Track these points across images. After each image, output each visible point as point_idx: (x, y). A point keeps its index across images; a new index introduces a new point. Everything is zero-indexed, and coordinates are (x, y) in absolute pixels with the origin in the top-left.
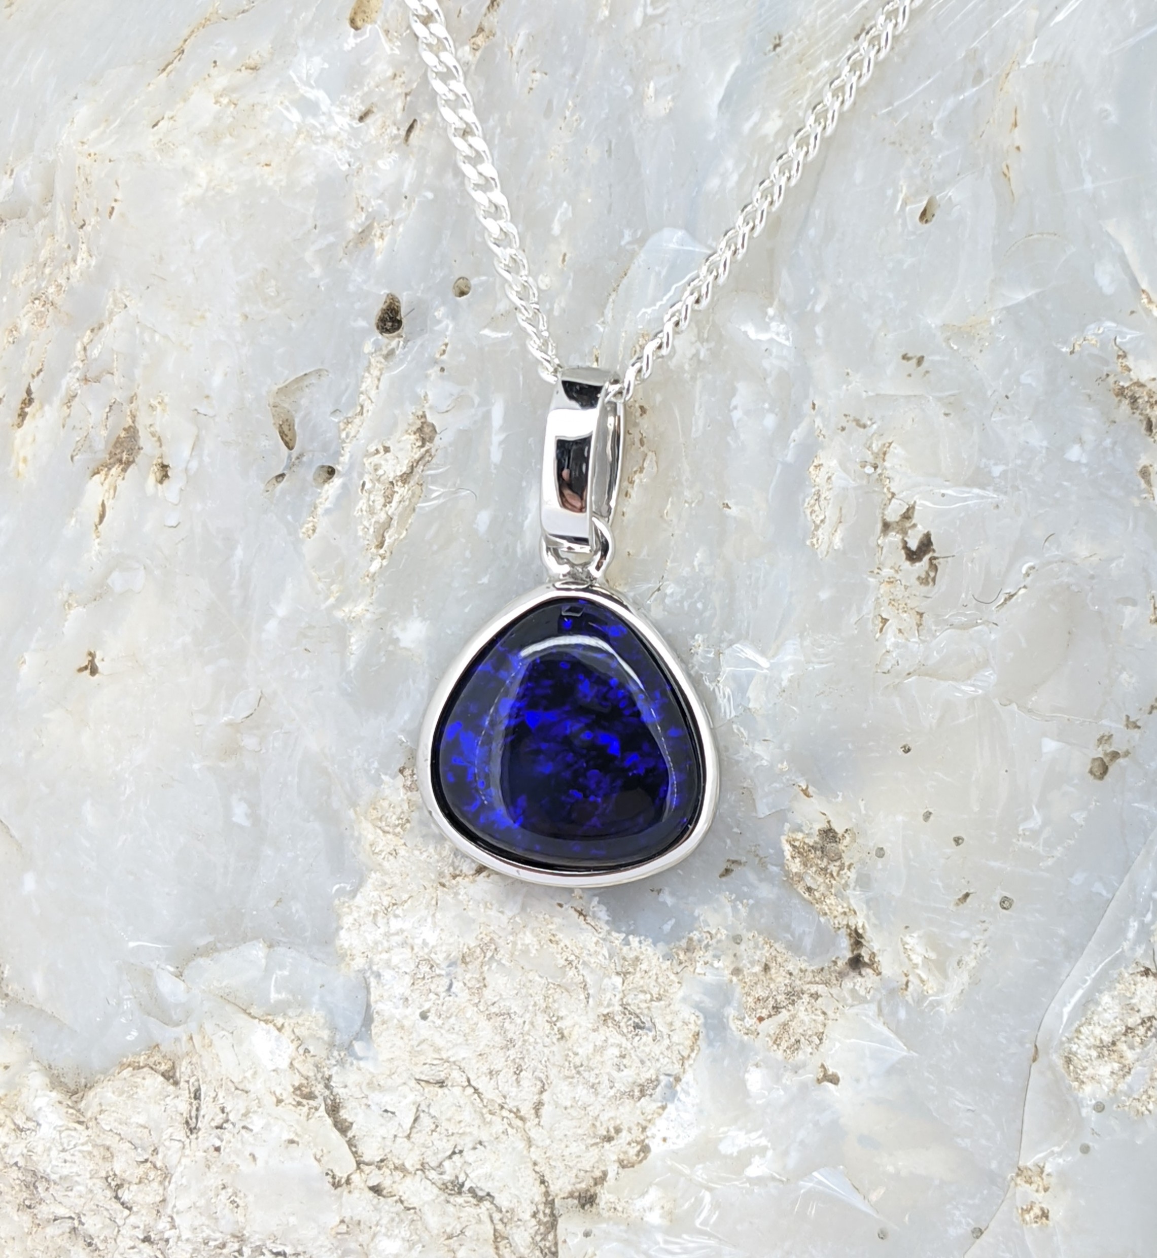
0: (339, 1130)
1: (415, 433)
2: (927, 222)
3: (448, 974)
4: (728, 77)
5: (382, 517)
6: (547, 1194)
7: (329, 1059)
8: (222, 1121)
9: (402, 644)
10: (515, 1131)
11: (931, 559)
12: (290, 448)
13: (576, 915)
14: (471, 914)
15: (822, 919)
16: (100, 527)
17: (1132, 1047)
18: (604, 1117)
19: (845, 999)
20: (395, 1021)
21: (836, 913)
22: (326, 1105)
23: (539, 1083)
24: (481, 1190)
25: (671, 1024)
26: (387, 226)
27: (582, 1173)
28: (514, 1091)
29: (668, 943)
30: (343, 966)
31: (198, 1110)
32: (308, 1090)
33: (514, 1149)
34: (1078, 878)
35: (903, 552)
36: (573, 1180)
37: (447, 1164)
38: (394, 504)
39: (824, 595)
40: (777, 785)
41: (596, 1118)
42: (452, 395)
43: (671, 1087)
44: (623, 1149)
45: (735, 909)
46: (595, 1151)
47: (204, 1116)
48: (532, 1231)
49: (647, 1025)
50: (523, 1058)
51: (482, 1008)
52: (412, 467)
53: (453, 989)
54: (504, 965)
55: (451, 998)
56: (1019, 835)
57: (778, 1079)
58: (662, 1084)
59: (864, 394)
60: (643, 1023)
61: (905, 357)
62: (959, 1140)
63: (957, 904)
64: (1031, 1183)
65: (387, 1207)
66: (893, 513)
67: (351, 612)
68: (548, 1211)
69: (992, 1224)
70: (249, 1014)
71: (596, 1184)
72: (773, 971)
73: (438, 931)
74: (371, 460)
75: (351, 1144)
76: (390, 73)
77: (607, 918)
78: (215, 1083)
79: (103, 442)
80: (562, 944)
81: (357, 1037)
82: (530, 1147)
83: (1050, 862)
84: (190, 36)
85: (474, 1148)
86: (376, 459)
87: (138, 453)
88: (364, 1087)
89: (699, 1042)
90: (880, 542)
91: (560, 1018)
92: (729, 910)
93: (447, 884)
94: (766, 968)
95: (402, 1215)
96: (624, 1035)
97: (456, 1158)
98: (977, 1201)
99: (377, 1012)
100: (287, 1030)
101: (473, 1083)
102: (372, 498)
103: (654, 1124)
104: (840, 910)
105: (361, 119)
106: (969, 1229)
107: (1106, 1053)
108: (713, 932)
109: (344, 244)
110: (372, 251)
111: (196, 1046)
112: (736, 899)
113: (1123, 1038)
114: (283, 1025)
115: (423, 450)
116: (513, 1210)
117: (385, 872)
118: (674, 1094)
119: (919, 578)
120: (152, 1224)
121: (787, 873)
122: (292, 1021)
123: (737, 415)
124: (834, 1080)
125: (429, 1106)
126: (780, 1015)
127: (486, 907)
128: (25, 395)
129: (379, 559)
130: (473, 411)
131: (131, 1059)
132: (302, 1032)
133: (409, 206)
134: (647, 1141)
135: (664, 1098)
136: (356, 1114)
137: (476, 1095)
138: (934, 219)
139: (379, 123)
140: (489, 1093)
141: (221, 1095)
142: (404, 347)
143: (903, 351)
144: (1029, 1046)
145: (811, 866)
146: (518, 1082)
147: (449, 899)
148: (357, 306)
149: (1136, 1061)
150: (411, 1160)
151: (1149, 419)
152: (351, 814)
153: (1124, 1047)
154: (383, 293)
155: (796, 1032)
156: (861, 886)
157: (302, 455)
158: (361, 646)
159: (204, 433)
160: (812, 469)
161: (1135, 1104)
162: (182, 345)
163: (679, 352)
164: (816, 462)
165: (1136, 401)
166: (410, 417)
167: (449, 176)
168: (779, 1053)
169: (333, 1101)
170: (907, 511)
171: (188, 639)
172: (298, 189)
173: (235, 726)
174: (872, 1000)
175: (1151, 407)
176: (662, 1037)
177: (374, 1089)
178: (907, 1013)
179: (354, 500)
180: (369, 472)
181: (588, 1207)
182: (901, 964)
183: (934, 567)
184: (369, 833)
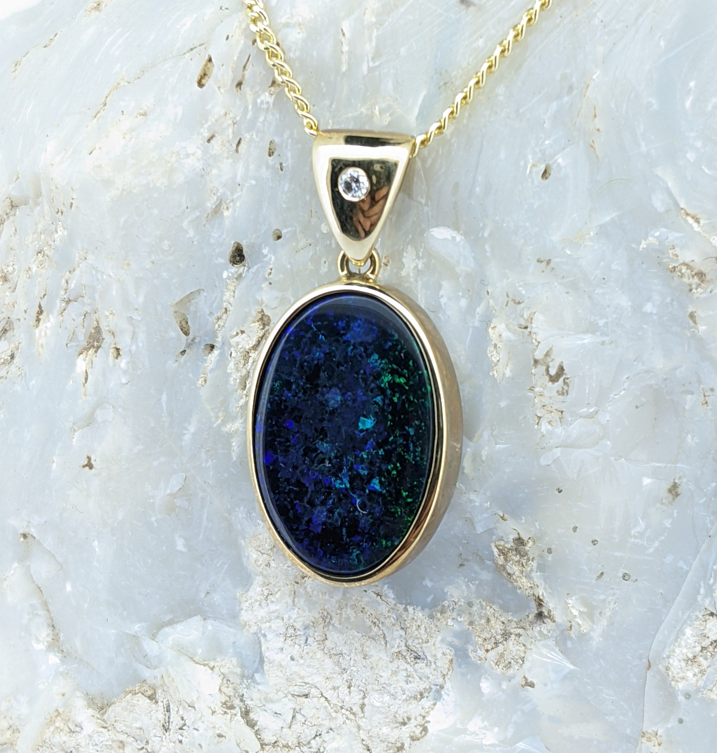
0: (249, 726)
1: (258, 321)
2: (546, 178)
3: (305, 634)
4: (420, 102)
5: (244, 372)
7: (241, 684)
8: (182, 725)
10: (350, 721)
11: (564, 379)
12: (187, 335)
13: (375, 595)
14: (314, 598)
15: (519, 591)
16: (86, 385)
17: (706, 659)
18: (401, 711)
19: (536, 637)
20: (277, 662)
21: (526, 587)
22: (241, 712)
23: (362, 693)
25: (435, 656)
26: (230, 203)
27: (390, 744)
28: (347, 698)
29: (430, 609)
30: (244, 631)
31: (169, 718)
32: (230, 704)
33: (350, 732)
34: (669, 559)
35: (547, 378)
36: (385, 749)
37: (313, 742)
38: (250, 364)
39: (503, 404)
40: (485, 515)
41: (396, 713)
42: (277, 298)
43: (438, 692)
44: (413, 730)
45: (468, 586)
46: (396, 731)
47: (172, 722)
49: (422, 657)
50: (352, 680)
51: (326, 651)
52: (258, 341)
53: (308, 642)
54: (336, 627)
55: (307, 647)
56: (632, 536)
57: (500, 685)
58: (433, 690)
59: (517, 284)
60: (419, 655)
61: (539, 261)
63: (597, 580)
64: (650, 741)
66: (539, 354)
67: (231, 428)
70: (194, 661)
71: (398, 750)
72: (492, 622)
73: (297, 609)
74: (233, 340)
75: (257, 733)
76: (223, 112)
77: (393, 596)
78: (177, 702)
79: (83, 335)
80: (369, 613)
81: (257, 671)
82: (359, 730)
83: (651, 550)
84: (109, 95)
85: (328, 732)
86: (236, 339)
87: (102, 342)
88: (262, 700)
89: (453, 665)
90: (533, 371)
91: (370, 656)
92: (464, 587)
93: (299, 582)
94: (488, 620)
96: (408, 663)
97: (317, 738)
99: (266, 657)
100: (216, 669)
101: (325, 695)
103: (429, 714)
104: (529, 585)
105: (209, 141)
107: (690, 663)
108: (456, 601)
109: (206, 216)
110: (222, 217)
111: (166, 681)
112: (468, 581)
113: (701, 654)
114: (214, 667)
115: (264, 330)
117: (265, 576)
118: (440, 696)
119: (558, 392)
121: (497, 564)
122: (219, 664)
123: (443, 300)
124: (532, 685)
125: (300, 709)
126: (498, 648)
127: (322, 594)
128: (38, 309)
129: (244, 397)
131: (131, 689)
132: (224, 670)
133: (242, 190)
134: (426, 725)
135: (435, 699)
136: (259, 716)
137: (326, 702)
138: (551, 177)
139: (220, 142)
140: (334, 701)
141: (181, 709)
142: (247, 271)
143: (537, 257)
144: (645, 660)
145: (510, 561)
146: (350, 693)
147: (302, 590)
148: (217, 250)
149: (709, 667)
150: (292, 741)
151: (690, 285)
152: (243, 542)
153: (701, 659)
154: (233, 242)
155: (508, 657)
156: (540, 572)
157: (194, 338)
158: (239, 447)
159: (137, 330)
160: (490, 330)
161: (709, 692)
162: (119, 280)
163: (406, 266)
164: (492, 326)
165: (682, 275)
166: (254, 313)
167: (264, 170)
168: (499, 670)
169: (246, 708)
170: (548, 352)
171: (141, 447)
172: (175, 187)
173: (173, 496)
174: (552, 637)
175: (693, 276)
176: (431, 663)
177: (267, 701)
178: (572, 644)
179: (227, 363)
180: (233, 346)
182: (566, 615)
183: (566, 383)
184: (254, 555)
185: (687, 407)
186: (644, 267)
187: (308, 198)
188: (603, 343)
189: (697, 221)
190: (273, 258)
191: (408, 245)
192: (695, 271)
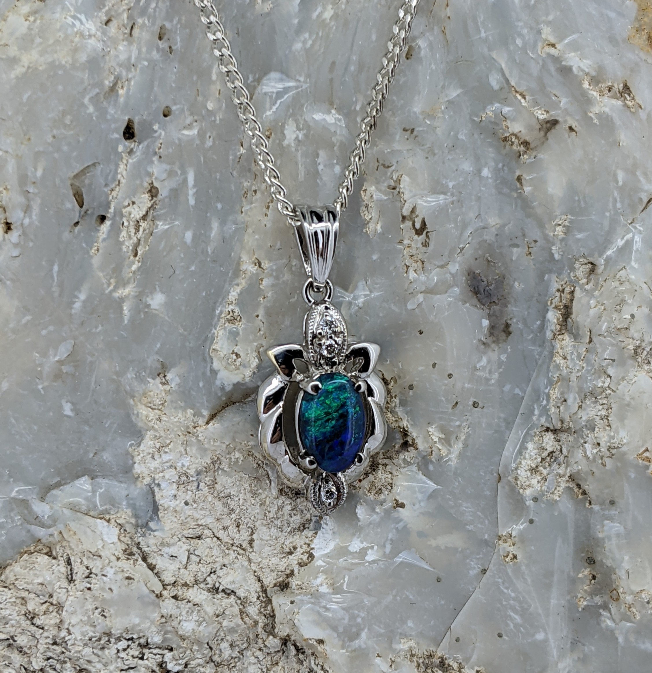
0: (150, 569)
1: (148, 193)
2: (409, 58)
3: (197, 480)
5: (135, 240)
6: (262, 586)
7: (136, 534)
8: (88, 574)
9: (152, 307)
10: (241, 556)
11: (426, 233)
12: (81, 206)
14: (206, 446)
17: (545, 468)
18: (287, 542)
19: (400, 465)
20: (171, 508)
21: (392, 421)
22: (141, 557)
23: (250, 530)
24: (229, 589)
26: (125, 82)
27: (280, 573)
28: (237, 536)
30: (138, 483)
31: (71, 570)
32: (130, 551)
33: (242, 566)
34: (507, 388)
35: (414, 231)
36: (276, 578)
37: (208, 579)
38: (141, 232)
39: (375, 257)
41: (283, 544)
42: (166, 170)
43: (318, 522)
44: (300, 558)
46: (285, 560)
47: (76, 573)
48: (259, 607)
50: (240, 518)
51: (215, 495)
52: (147, 212)
53: (200, 487)
54: (226, 471)
55: (200, 492)
57: (373, 510)
58: (314, 521)
59: (386, 151)
60: (300, 491)
61: (405, 130)
62: (468, 527)
63: (453, 408)
64: (506, 542)
65: (183, 606)
66: (406, 211)
67: (122, 293)
68: (264, 595)
69: (491, 566)
70: (90, 516)
71: (288, 577)
73: (189, 457)
74: (125, 210)
75: (157, 575)
78: (79, 554)
81: (151, 519)
82: (251, 563)
83: (493, 381)
85: (221, 569)
86: (128, 209)
88: (159, 545)
90: (401, 226)
93: (191, 432)
95: (192, 609)
96: (291, 499)
97: (212, 575)
98: (481, 556)
99: (161, 505)
100: (113, 521)
101: (216, 535)
102: (129, 230)
103: (313, 542)
104: (394, 419)
106: (480, 570)
107: (534, 472)
109: (103, 93)
110: (117, 95)
111: (65, 537)
113: (541, 464)
114: (109, 520)
115: (152, 202)
116: (247, 597)
117: (156, 430)
118: (320, 526)
119: (422, 243)
120: (57, 635)
122: (114, 516)
123: (320, 167)
124: (402, 506)
125: (194, 550)
126: (369, 478)
127: (214, 441)
129: (137, 263)
130: (178, 178)
131: (25, 549)
132: (121, 521)
133: (136, 70)
134: (312, 551)
135: (315, 528)
136: (157, 560)
137: (219, 541)
138: (412, 57)
139: (116, 26)
140: (225, 539)
141: (84, 559)
142: (138, 146)
143: (403, 126)
144: (495, 474)
146: (239, 531)
147: (194, 439)
148: (113, 126)
149: (548, 474)
150: (190, 579)
151: (519, 152)
152: (132, 402)
153: (541, 468)
154: (127, 118)
155: (378, 484)
156: (402, 406)
157: (87, 210)
158: (129, 311)
159: (32, 203)
160: (362, 192)
161: (552, 495)
162: (17, 155)
163: (288, 137)
164: (364, 188)
165: (513, 143)
166: (146, 185)
167: (155, 52)
168: (371, 497)
169: (143, 555)
170: (413, 209)
171: (29, 318)
172: (78, 65)
173: (61, 362)
174: (414, 463)
175: (520, 145)
177: (164, 546)
178: (434, 467)
179: (119, 232)
180: (125, 216)
181: (285, 590)
182: (428, 442)
183: (427, 236)
184: (143, 411)
185: (514, 258)
186: (482, 137)
187: (195, 78)
188: (452, 203)
189: (524, 97)
190: (163, 133)
191: (289, 118)
192: (522, 140)
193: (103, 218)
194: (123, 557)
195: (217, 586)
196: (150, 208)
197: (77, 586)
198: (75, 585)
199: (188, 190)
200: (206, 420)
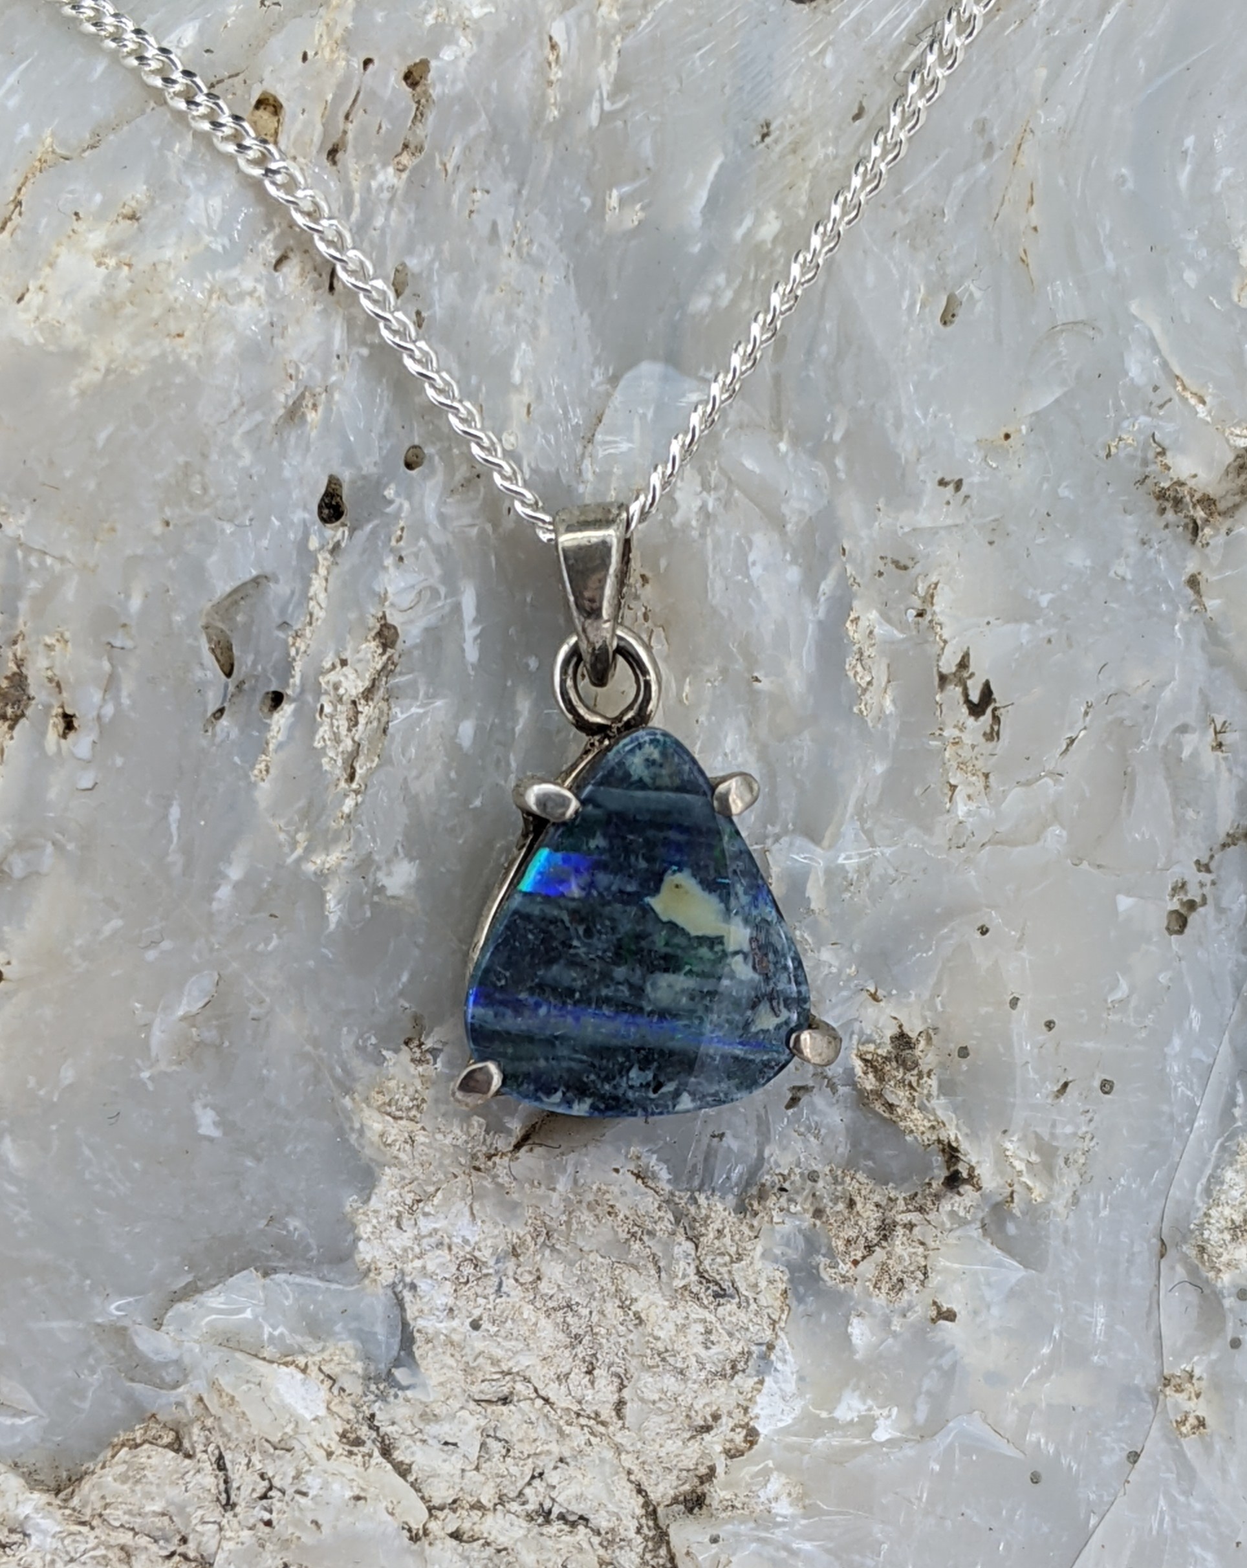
0: (400, 1475)
1: (375, 639)
2: (948, 324)
3: (497, 1272)
4: (711, 177)
5: (348, 745)
6: (646, 1504)
7: (366, 1395)
8: (264, 1489)
9: (389, 893)
10: (597, 1439)
11: (995, 709)
12: (229, 674)
13: (633, 1178)
14: (515, 1196)
15: (909, 1138)
18: (698, 1405)
19: (943, 1223)
20: (442, 1337)
21: (922, 1129)
22: (377, 1448)
23: (616, 1379)
24: (573, 1513)
25: (756, 1285)
26: (320, 394)
27: (684, 1474)
28: (589, 1394)
29: (738, 1194)
30: (367, 1282)
31: (226, 1482)
32: (354, 1435)
33: (602, 1460)
34: (1175, 1046)
35: (965, 709)
36: (675, 1484)
38: (360, 727)
39: (880, 768)
40: (844, 993)
41: (689, 1409)
42: (413, 587)
43: (764, 1357)
44: (727, 1438)
45: (806, 1143)
46: (694, 1445)
47: (237, 1489)
48: (640, 1549)
49: (728, 1292)
50: (594, 1355)
51: (538, 1304)
52: (374, 681)
53: (504, 1289)
54: (558, 1250)
55: (503, 1299)
56: (1108, 1009)
57: (887, 1325)
58: (754, 1355)
59: (900, 531)
60: (724, 1290)
61: (942, 483)
63: (1057, 1097)
64: (1180, 1392)
65: (475, 1554)
66: (948, 664)
67: (323, 863)
68: (651, 1523)
69: (1148, 1445)
70: (264, 1358)
71: (702, 1483)
72: (859, 1206)
73: (478, 1224)
74: (328, 678)
75: (415, 1487)
77: (667, 1177)
78: (243, 1446)
80: (621, 1216)
81: (397, 1363)
82: (619, 1454)
84: (23, 183)
85: (556, 1468)
86: (332, 677)
87: (28, 704)
88: (416, 1420)
89: (788, 1301)
90: (938, 698)
91: (634, 1300)
92: (799, 1145)
93: (482, 1167)
94: (851, 1204)
95: (496, 1560)
96: (705, 1307)
97: (536, 1482)
98: (1126, 1422)
99: (419, 1331)
100: (313, 1371)
101: (542, 1393)
102: (336, 723)
103: (755, 1402)
104: (928, 1124)
105: (276, 266)
106: (1125, 1454)
108: (786, 1172)
109: (274, 422)
110: (304, 425)
111: (210, 1408)
112: (807, 1131)
114: (306, 1366)
115: (385, 658)
116: (613, 1529)
117: (402, 1166)
118: (769, 1364)
119: (985, 734)
121: (861, 1091)
122: (317, 1358)
123: (756, 572)
124: (950, 1316)
125: (494, 1429)
126: (875, 1254)
127: (533, 1186)
129: (353, 795)
130: (439, 604)
131: (123, 1436)
132: (332, 1369)
133: (343, 368)
134: (751, 1424)
135: (758, 1373)
136: (413, 1454)
137: (548, 1407)
138: (955, 320)
139: (298, 269)
140: (561, 1401)
141: (256, 1458)
142: (350, 537)
143: (939, 476)
144: (1152, 1240)
145: (888, 1081)
146: (592, 1383)
147: (488, 1184)
148: (295, 494)
150: (486, 1494)
151: (1194, 521)
152: (347, 1103)
154: (325, 475)
155: (896, 1268)
156: (944, 1094)
157: (243, 682)
158: (339, 903)
159: (120, 669)
160: (848, 624)
162: (85, 566)
163: (683, 506)
164: (853, 615)
165: (1178, 502)
166: (370, 621)
168: (881, 1297)
169: (383, 1441)
170: (962, 660)
171: (117, 923)
172: (217, 361)
173: (191, 1020)
174: (973, 1220)
175: (1194, 506)
176: (748, 1302)
177: (429, 1421)
178: (1017, 1227)
179: (313, 728)
180: (327, 693)
181: (696, 1510)
182: (1002, 1173)
183: (996, 719)
184: (376, 1124)
185: (1183, 756)
186: (1110, 491)
187: (474, 380)
188: (1048, 640)
189: (1201, 400)
190: (406, 505)
192: (1197, 496)
193: (277, 699)
194: (339, 1449)
195: (546, 1507)
196: (379, 673)
197: (240, 1517)
198: (235, 1516)
199: (462, 628)
200: (514, 1141)
